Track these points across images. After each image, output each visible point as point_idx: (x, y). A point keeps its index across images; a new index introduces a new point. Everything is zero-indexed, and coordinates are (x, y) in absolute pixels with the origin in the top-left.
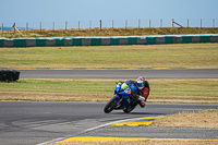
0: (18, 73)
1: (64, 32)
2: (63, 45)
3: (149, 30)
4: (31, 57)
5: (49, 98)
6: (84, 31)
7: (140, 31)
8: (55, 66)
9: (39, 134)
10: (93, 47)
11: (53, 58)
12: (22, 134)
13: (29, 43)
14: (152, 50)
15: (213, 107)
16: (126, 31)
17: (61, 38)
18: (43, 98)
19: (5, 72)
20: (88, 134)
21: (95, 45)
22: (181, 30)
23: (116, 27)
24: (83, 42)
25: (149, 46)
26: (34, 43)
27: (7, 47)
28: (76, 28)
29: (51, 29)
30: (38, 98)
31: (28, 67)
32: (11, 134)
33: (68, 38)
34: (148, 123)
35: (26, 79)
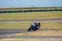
1: (1, 9)
2: (1, 13)
3: (25, 8)
7: (23, 8)
14: (26, 14)
15: (43, 30)
16: (19, 8)
22: (34, 8)
23: (16, 7)
24: (6, 12)
25: (25, 13)
28: (4, 8)
34: (25, 35)
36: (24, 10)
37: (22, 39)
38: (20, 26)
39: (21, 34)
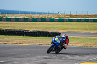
1: (81, 16)
2: (81, 22)
4: (66, 26)
5: (73, 45)
8: (77, 30)
9: (69, 61)
11: (76, 27)
12: (61, 60)
13: (65, 21)
17: (79, 19)
18: (71, 45)
19: (54, 33)
20: (91, 61)
21: (95, 22)
24: (89, 20)
26: (68, 20)
27: (56, 22)
29: (75, 14)
33: (83, 19)
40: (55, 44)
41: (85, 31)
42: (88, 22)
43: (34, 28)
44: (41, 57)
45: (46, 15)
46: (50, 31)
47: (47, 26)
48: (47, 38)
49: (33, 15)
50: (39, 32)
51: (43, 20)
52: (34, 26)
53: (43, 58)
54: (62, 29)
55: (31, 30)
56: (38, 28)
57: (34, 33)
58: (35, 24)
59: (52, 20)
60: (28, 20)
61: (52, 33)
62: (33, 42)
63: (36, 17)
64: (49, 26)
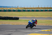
0: (19, 18)
1: (30, 8)
3: (50, 8)
4: (22, 14)
5: (26, 24)
6: (34, 8)
7: (48, 8)
10: (37, 12)
11: (27, 14)
12: (20, 33)
13: (21, 11)
14: (51, 13)
17: (29, 10)
18: (24, 24)
19: (16, 18)
20: (35, 33)
21: (37, 11)
23: (42, 7)
26: (23, 11)
27: (16, 11)
28: (33, 7)
30: (23, 24)
31: (21, 17)
32: (17, 33)
33: (31, 10)
34: (50, 31)
35: (20, 19)
36: (49, 10)
37: (47, 34)
38: (46, 23)
39: (46, 30)
40: (30, 24)
41: (32, 16)
42: (33, 11)
43: (4, 15)
44: (9, 31)
45: (11, 8)
46: (13, 16)
47: (11, 14)
48: (12, 20)
49: (4, 8)
50: (8, 17)
51: (10, 11)
52: (5, 14)
53: (10, 31)
54: (20, 15)
55: (3, 16)
56: (7, 15)
57: (5, 18)
58: (5, 13)
59: (14, 11)
60: (2, 11)
61: (14, 18)
62: (4, 23)
63: (5, 9)
64: (13, 14)
